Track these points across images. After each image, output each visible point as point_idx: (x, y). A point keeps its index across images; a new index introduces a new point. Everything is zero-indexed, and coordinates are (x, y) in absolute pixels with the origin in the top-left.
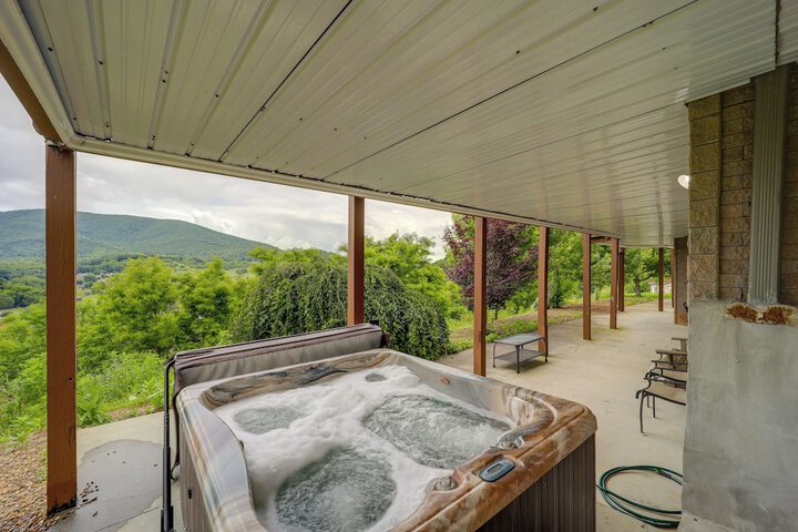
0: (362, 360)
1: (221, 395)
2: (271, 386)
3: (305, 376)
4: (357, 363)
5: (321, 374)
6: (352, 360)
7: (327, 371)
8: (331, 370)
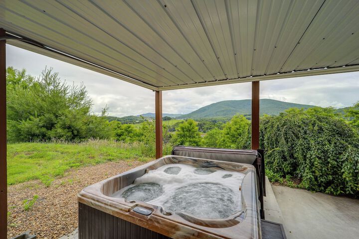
0: (234, 166)
1: (175, 160)
2: (190, 163)
3: (204, 164)
4: (230, 167)
5: (211, 166)
6: (228, 165)
7: (214, 165)
8: (215, 165)
